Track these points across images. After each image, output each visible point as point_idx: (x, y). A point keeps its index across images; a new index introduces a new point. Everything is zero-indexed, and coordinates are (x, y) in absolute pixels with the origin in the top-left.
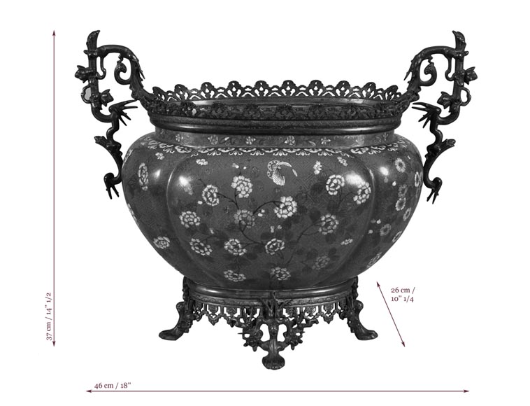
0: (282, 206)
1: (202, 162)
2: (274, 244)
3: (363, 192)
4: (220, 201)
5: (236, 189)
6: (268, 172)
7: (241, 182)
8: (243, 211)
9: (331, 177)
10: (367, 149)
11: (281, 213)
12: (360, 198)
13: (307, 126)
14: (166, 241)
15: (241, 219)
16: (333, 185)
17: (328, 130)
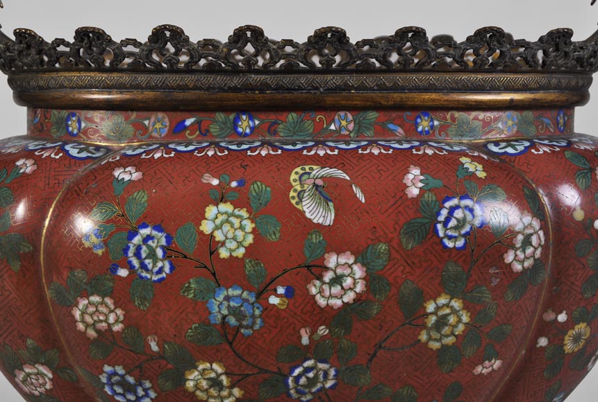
0: (328, 276)
1: (127, 175)
2: (311, 375)
3: (527, 242)
4: (172, 268)
5: (212, 236)
6: (292, 194)
7: (224, 217)
8: (231, 292)
9: (448, 204)
10: (527, 144)
11: (327, 293)
12: (521, 256)
13: (382, 88)
14: (43, 375)
15: (225, 312)
16: (453, 223)
17: (434, 96)
